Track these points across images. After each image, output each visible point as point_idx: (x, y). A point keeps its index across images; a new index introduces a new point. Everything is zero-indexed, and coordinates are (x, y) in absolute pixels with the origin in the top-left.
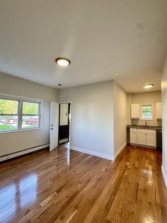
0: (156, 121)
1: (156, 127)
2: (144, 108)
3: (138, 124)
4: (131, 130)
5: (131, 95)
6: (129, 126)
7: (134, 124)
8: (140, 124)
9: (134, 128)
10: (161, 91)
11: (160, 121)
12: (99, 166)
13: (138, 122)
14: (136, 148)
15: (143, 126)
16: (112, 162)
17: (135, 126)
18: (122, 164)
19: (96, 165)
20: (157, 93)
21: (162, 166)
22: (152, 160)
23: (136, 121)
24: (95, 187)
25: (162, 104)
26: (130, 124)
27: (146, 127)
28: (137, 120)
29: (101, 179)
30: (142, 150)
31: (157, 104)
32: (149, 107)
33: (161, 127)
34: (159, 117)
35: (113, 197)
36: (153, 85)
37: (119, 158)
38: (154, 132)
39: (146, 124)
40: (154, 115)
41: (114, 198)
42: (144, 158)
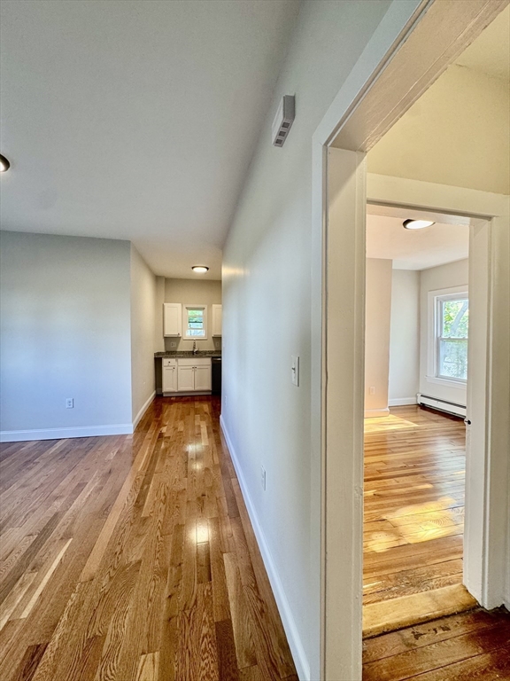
0: (211, 341)
1: (211, 352)
2: (191, 313)
3: (179, 350)
4: (165, 362)
5: (165, 282)
6: (158, 354)
7: (170, 349)
8: (182, 347)
9: (170, 357)
10: (220, 282)
11: (218, 339)
12: (99, 453)
13: (177, 345)
14: (176, 402)
15: (189, 352)
16: (128, 438)
17: (171, 353)
18: (151, 434)
19: (89, 454)
20: (214, 284)
21: (221, 416)
22: (206, 413)
23: (174, 343)
24: (101, 489)
25: (223, 308)
26: (163, 351)
27: (193, 354)
28: (177, 339)
29: (110, 472)
30: (188, 401)
31: (214, 306)
32: (200, 313)
33: (220, 352)
34: (217, 333)
35: (145, 487)
36: (208, 269)
37: (143, 426)
38: (208, 362)
39: (194, 348)
40: (208, 328)
41: (148, 488)
42: (192, 413)
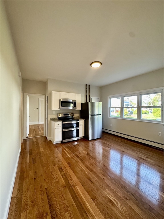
24: (82, 171)
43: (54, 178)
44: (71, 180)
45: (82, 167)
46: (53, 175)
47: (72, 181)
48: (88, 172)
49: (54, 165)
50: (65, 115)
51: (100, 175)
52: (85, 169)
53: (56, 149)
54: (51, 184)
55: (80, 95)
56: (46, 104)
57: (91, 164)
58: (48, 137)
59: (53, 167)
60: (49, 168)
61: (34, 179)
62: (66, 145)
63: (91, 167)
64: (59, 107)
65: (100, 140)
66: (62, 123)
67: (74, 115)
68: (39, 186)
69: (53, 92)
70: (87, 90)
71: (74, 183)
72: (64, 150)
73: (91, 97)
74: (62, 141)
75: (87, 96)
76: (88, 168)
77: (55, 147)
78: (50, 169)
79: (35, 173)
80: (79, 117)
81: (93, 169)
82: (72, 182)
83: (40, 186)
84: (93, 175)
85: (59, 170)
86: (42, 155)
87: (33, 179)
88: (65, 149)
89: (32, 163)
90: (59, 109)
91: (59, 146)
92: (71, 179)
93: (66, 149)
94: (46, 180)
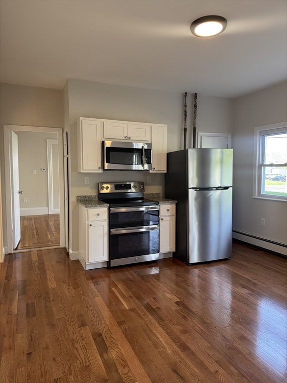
43: (78, 357)
44: (124, 367)
45: (159, 336)
46: (76, 349)
47: (126, 368)
48: (174, 351)
49: (83, 324)
50: (117, 187)
51: (207, 362)
52: (166, 342)
53: (92, 286)
54: (70, 370)
55: (164, 127)
56: (64, 157)
57: (185, 332)
58: (71, 251)
59: (79, 329)
60: (67, 330)
61: (28, 354)
62: (120, 275)
63: (183, 338)
64: (100, 165)
65: (223, 266)
66: (109, 210)
67: (146, 187)
68: (40, 371)
69: (81, 118)
70: (185, 111)
71: (130, 374)
72: (113, 289)
73: (200, 134)
74: (108, 263)
75: (185, 130)
76: (175, 339)
77: (88, 279)
78: (69, 335)
79: (31, 340)
80: (161, 195)
81: (189, 345)
82: (126, 370)
83: (42, 372)
84: (187, 361)
85: (95, 339)
86: (52, 298)
87: (26, 356)
88: (116, 286)
89: (26, 314)
90: (101, 171)
91: (101, 277)
92: (124, 364)
93: (119, 287)
94: (58, 359)
